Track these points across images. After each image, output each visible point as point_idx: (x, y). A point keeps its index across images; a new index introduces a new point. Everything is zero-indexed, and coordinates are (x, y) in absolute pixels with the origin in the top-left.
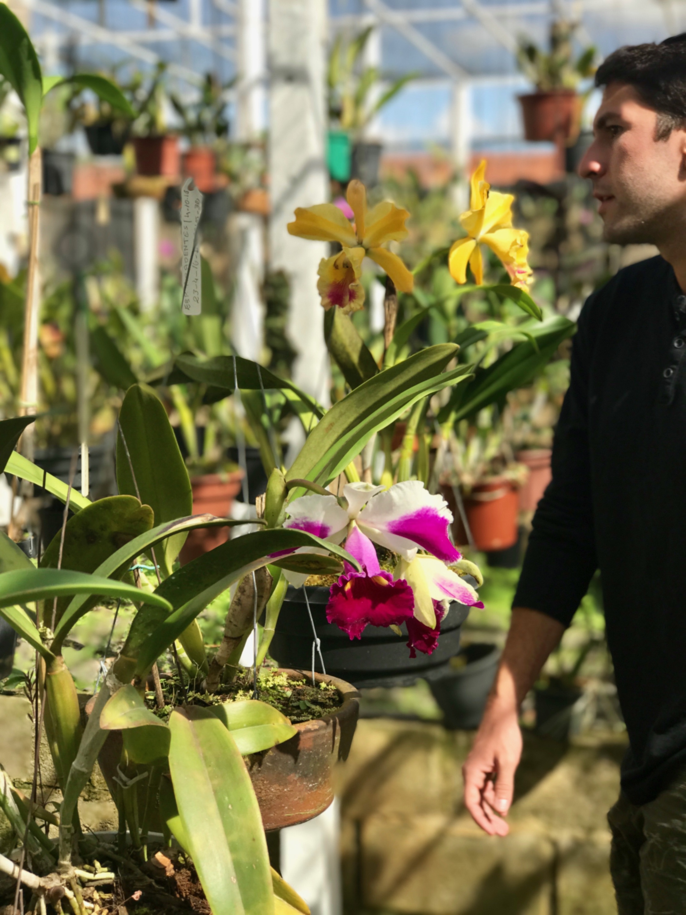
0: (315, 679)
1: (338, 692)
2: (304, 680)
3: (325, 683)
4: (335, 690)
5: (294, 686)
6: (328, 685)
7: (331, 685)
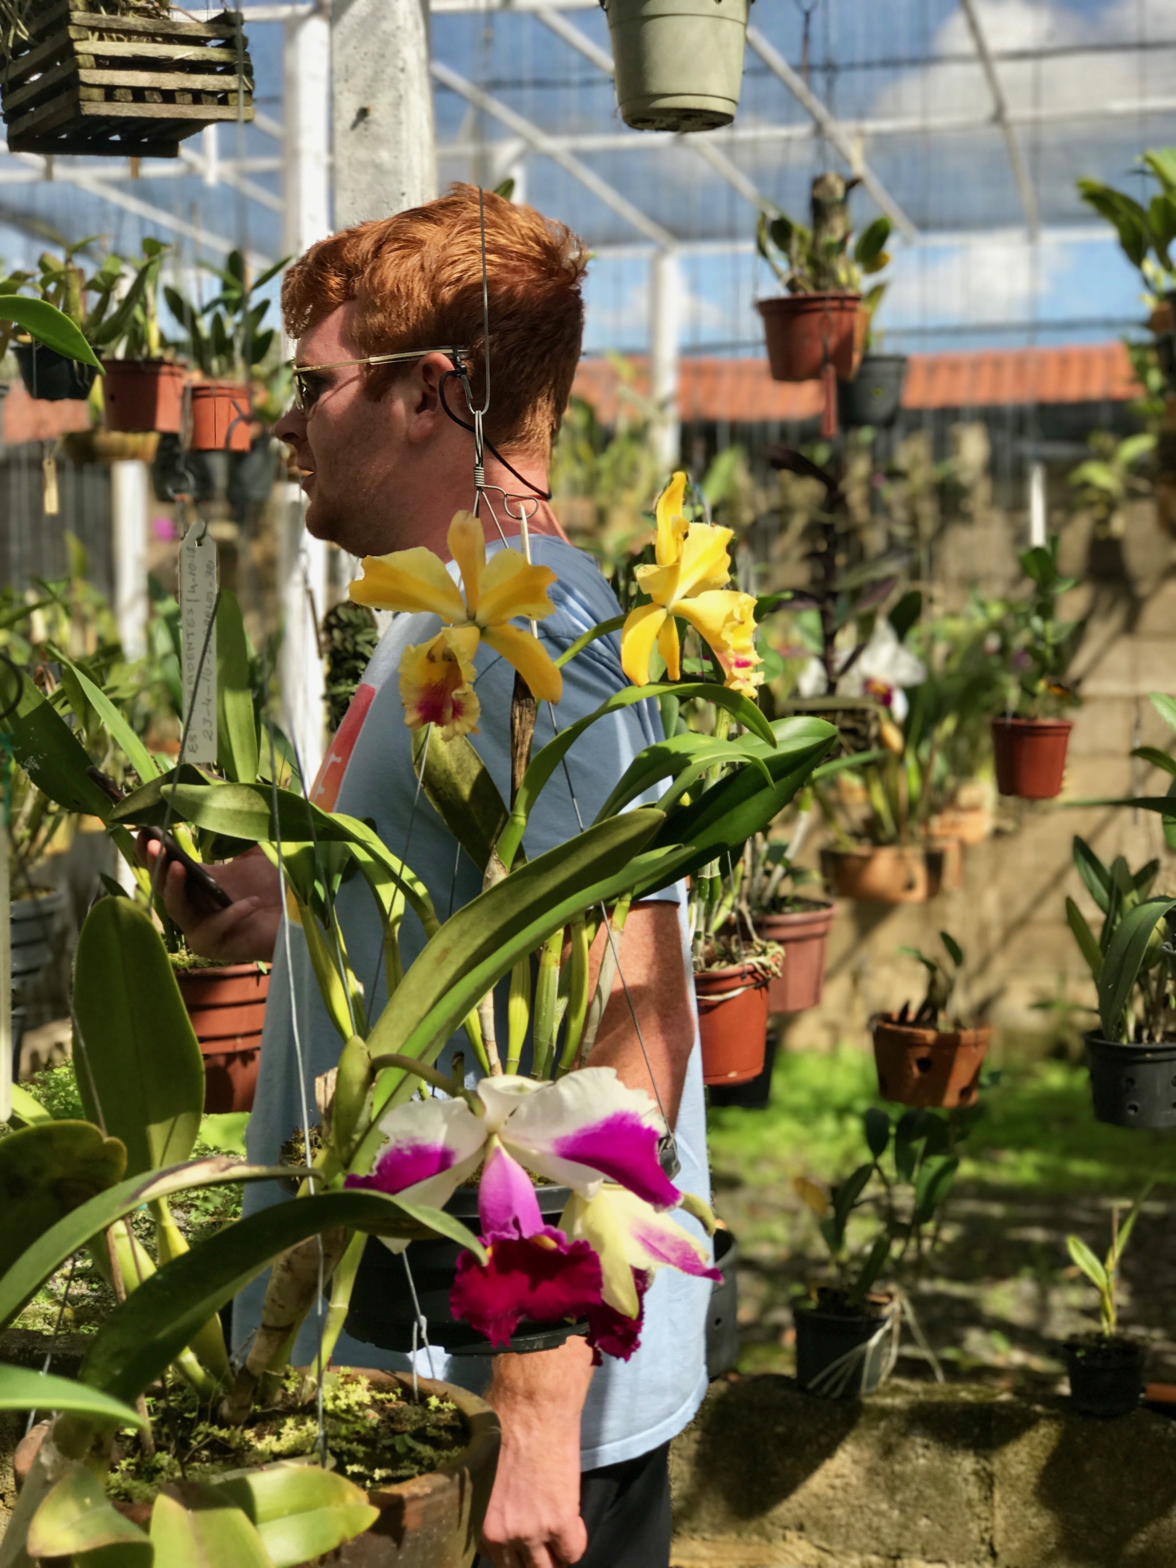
0: (419, 1388)
1: (459, 1414)
2: (399, 1391)
3: (437, 1397)
4: (454, 1410)
5: (382, 1402)
6: (442, 1402)
7: (447, 1402)
